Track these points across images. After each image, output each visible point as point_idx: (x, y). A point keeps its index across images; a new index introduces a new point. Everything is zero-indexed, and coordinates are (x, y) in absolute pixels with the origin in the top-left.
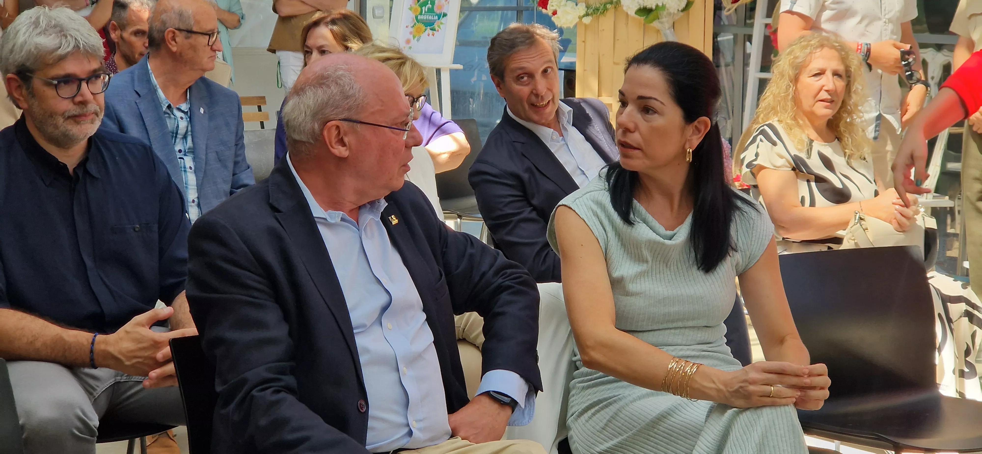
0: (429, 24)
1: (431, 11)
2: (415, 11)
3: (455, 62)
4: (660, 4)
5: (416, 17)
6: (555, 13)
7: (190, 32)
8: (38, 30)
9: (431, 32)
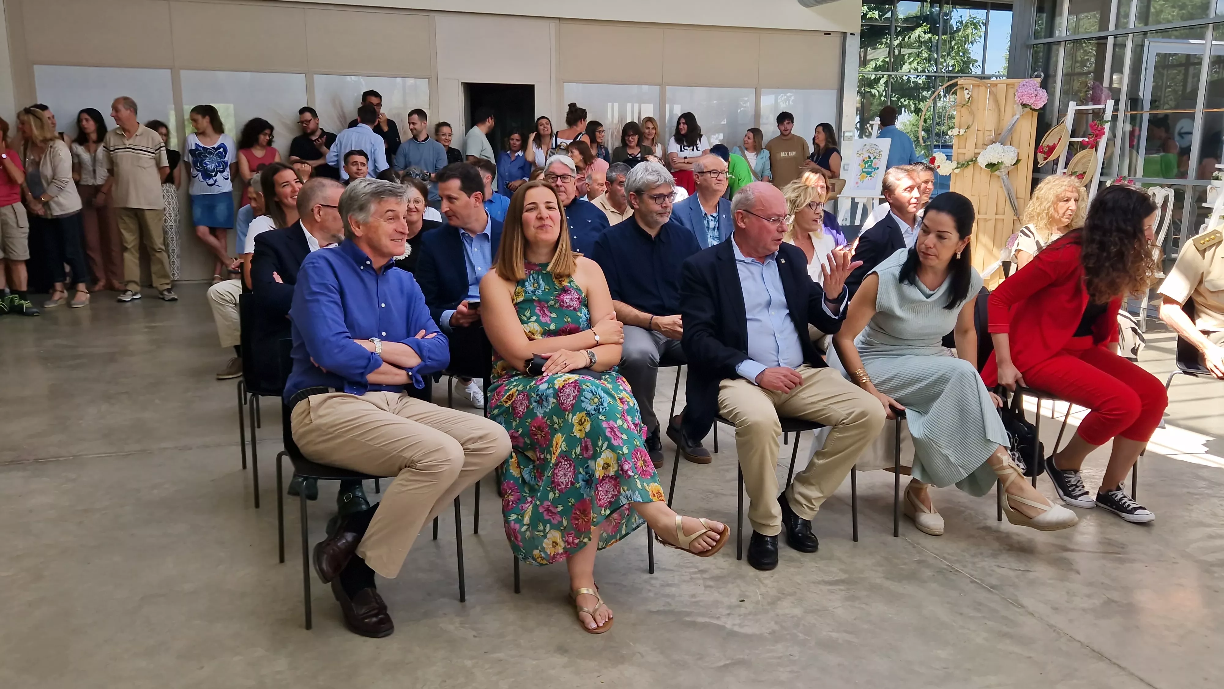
0: (869, 173)
1: (870, 166)
2: (862, 166)
3: (882, 194)
4: (1000, 162)
5: (862, 170)
6: (939, 167)
7: (703, 172)
8: (648, 173)
9: (870, 178)
